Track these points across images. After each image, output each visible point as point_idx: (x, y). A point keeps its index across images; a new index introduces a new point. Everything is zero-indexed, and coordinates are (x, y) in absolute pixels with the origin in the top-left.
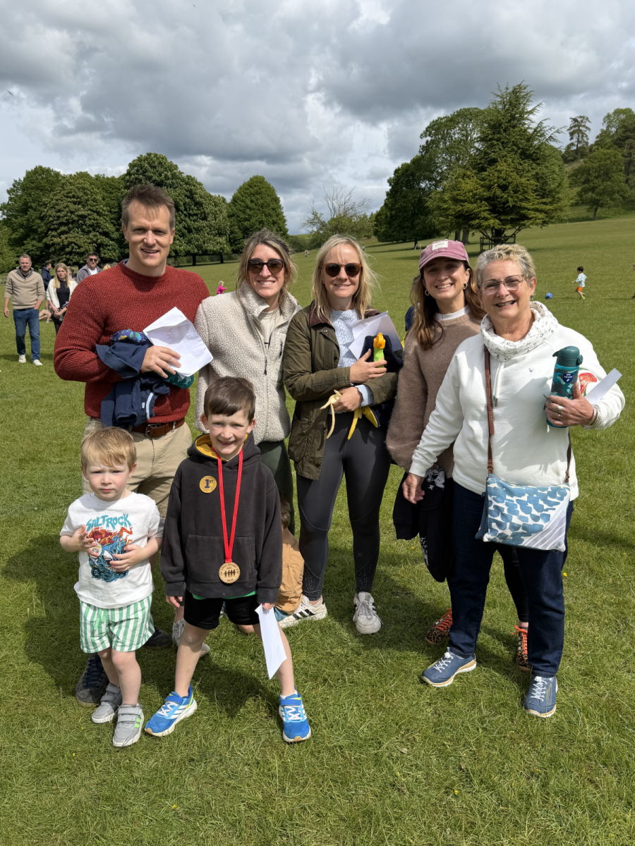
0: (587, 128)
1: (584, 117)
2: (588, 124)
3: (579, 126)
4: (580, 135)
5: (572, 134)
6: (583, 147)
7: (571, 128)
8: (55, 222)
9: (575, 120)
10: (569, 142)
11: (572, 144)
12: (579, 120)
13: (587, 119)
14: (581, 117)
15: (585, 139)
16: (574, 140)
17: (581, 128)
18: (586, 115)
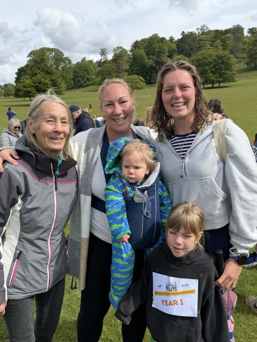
0: (107, 53)
1: (105, 49)
2: (107, 52)
3: (104, 52)
4: (105, 56)
5: (101, 55)
6: (106, 61)
7: (101, 53)
9: (102, 50)
10: (101, 58)
11: (102, 59)
12: (104, 50)
13: (107, 50)
14: (104, 48)
15: (106, 57)
16: (103, 58)
17: (105, 53)
18: (106, 48)
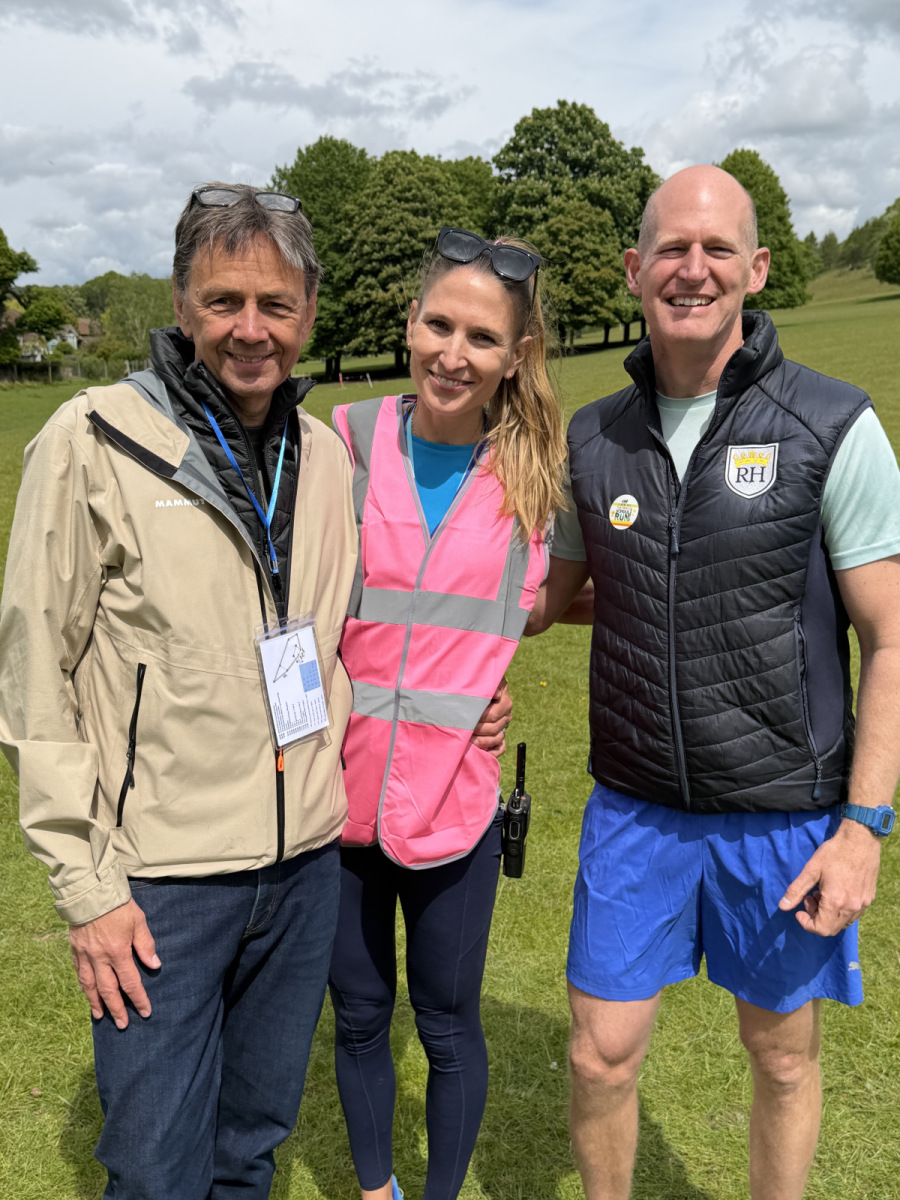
8: (376, 256)
